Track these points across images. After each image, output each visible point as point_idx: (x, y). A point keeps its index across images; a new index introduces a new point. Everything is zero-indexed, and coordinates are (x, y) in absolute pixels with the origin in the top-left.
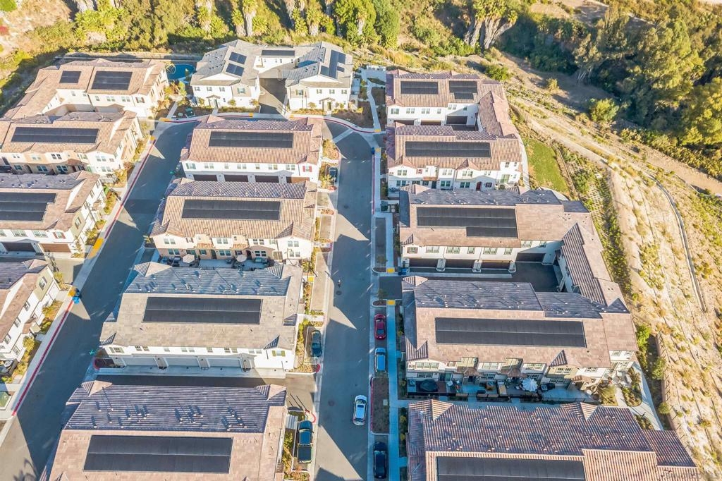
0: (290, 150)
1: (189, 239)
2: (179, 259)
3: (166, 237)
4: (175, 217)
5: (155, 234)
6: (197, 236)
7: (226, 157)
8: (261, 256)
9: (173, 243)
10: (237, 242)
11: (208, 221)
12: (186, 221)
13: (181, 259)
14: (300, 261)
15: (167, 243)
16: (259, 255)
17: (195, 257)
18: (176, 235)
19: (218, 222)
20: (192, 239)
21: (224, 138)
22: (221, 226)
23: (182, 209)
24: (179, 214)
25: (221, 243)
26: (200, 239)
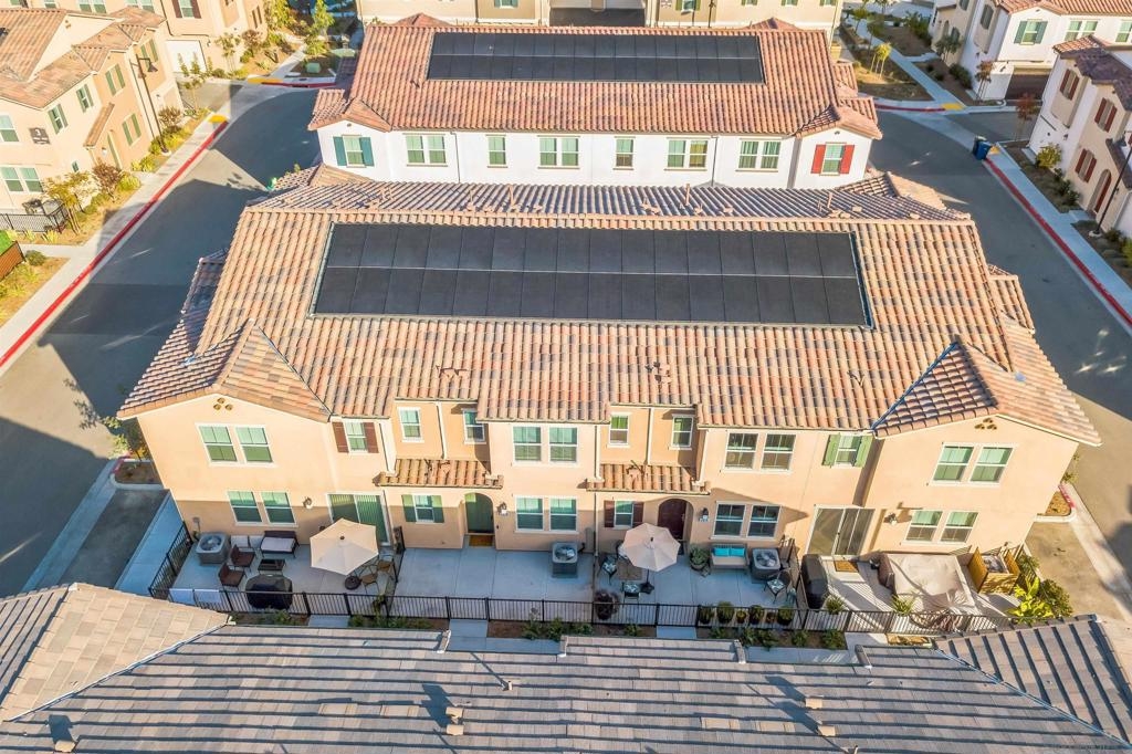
0: (756, 89)
1: (353, 428)
2: (286, 545)
3: (221, 420)
4: (275, 311)
5: (152, 400)
6: (403, 410)
7: (502, 115)
8: (744, 537)
9: (260, 454)
10: (625, 453)
11: (464, 326)
12: (341, 327)
13: (300, 547)
14: (968, 563)
15: (221, 453)
16: (736, 529)
17: (381, 537)
18: (277, 403)
19: (520, 335)
20: (369, 430)
21: (488, 52)
22: (544, 356)
23: (316, 266)
24: (298, 293)
25: (536, 454)
26: (414, 431)
